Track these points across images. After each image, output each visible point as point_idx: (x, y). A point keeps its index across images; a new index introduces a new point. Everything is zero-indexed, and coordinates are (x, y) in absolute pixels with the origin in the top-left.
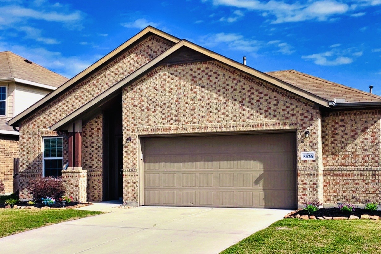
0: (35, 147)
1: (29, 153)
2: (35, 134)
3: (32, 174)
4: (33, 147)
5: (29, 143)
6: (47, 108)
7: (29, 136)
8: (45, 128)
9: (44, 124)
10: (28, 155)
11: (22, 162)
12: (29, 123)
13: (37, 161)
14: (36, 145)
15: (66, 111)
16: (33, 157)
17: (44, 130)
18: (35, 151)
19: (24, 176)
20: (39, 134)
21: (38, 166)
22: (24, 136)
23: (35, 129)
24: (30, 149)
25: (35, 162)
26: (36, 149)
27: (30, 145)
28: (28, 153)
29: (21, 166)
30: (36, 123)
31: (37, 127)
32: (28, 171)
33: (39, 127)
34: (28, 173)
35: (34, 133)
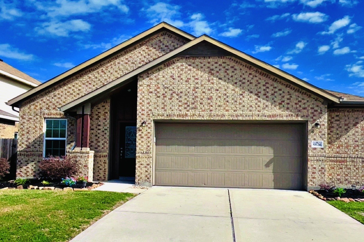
0: (36, 127)
1: (30, 132)
2: (37, 115)
3: (32, 153)
4: (34, 127)
5: (29, 123)
6: (51, 91)
7: (30, 117)
8: (48, 110)
9: (47, 106)
10: (28, 134)
11: (20, 141)
12: (30, 104)
13: (38, 141)
14: (38, 125)
15: (72, 94)
16: (34, 137)
17: (47, 111)
18: (36, 131)
19: (23, 155)
20: (41, 115)
21: (39, 145)
22: (25, 116)
23: (37, 110)
24: (30, 129)
25: (35, 142)
26: (37, 129)
27: (30, 125)
28: (28, 133)
29: (20, 145)
30: (38, 104)
31: (39, 108)
32: (28, 150)
33: (41, 108)
34: (27, 152)
35: (35, 114)
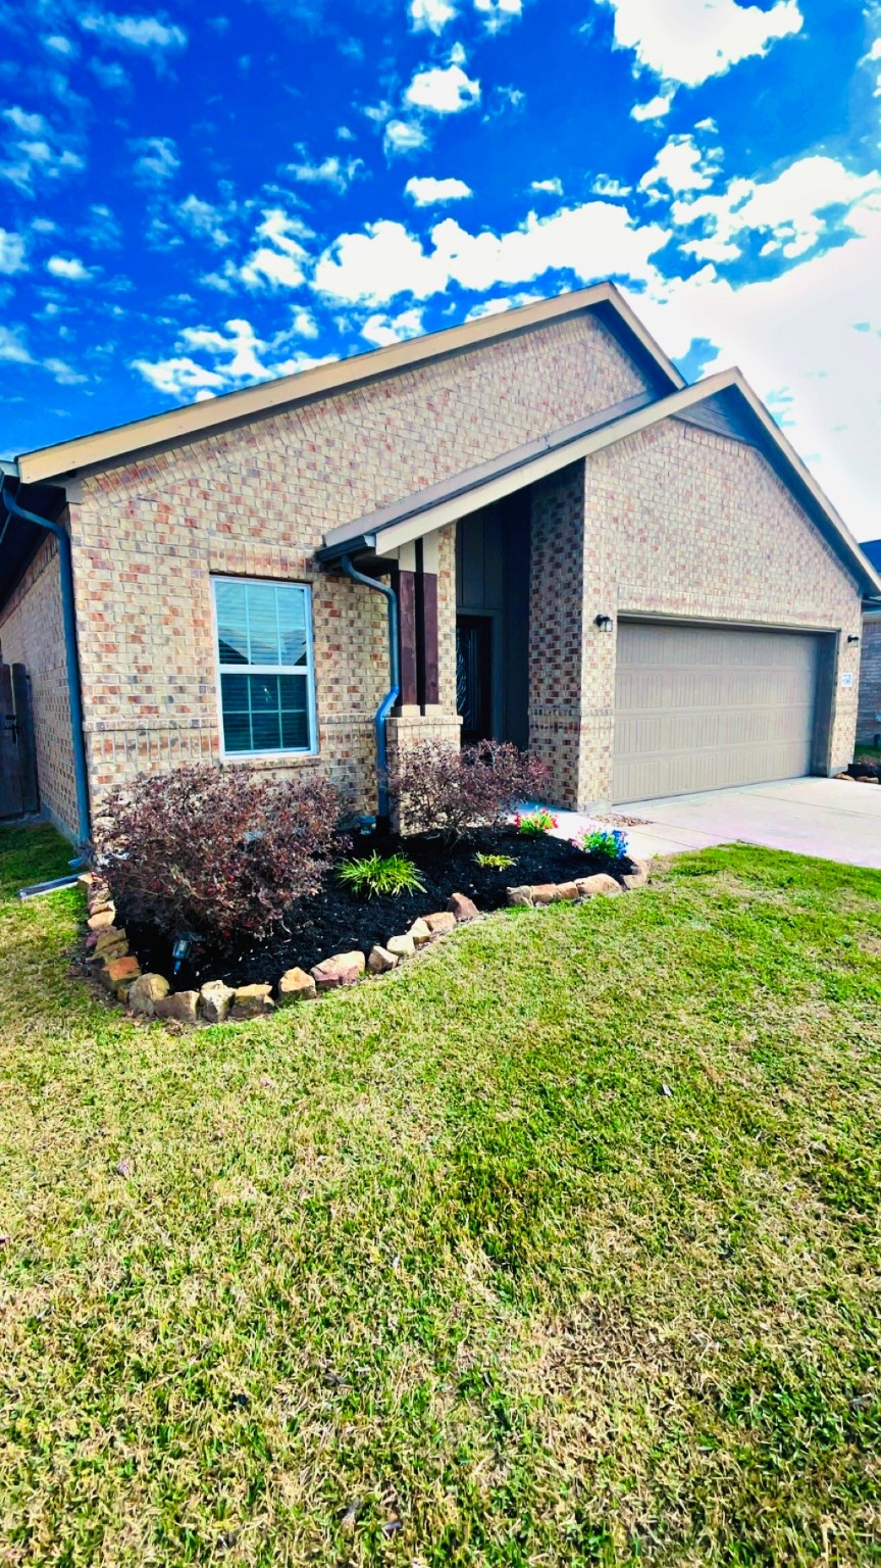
0: (174, 612)
1: (144, 638)
2: (172, 552)
3: (169, 736)
4: (166, 611)
5: (137, 591)
6: (233, 443)
7: (139, 559)
8: (229, 535)
9: (222, 515)
10: (138, 647)
11: (99, 681)
12: (133, 493)
13: (191, 680)
14: (185, 604)
15: (326, 479)
16: (169, 659)
17: (219, 542)
18: (176, 632)
19: (119, 747)
20: (193, 554)
21: (200, 699)
22: (104, 555)
23: (172, 529)
24: (145, 619)
25: (180, 682)
26: (179, 623)
27: (145, 601)
28: (135, 639)
29: (101, 700)
30: (176, 500)
31: (182, 521)
32: (145, 723)
33: (191, 524)
34: (142, 731)
35: (162, 549)
